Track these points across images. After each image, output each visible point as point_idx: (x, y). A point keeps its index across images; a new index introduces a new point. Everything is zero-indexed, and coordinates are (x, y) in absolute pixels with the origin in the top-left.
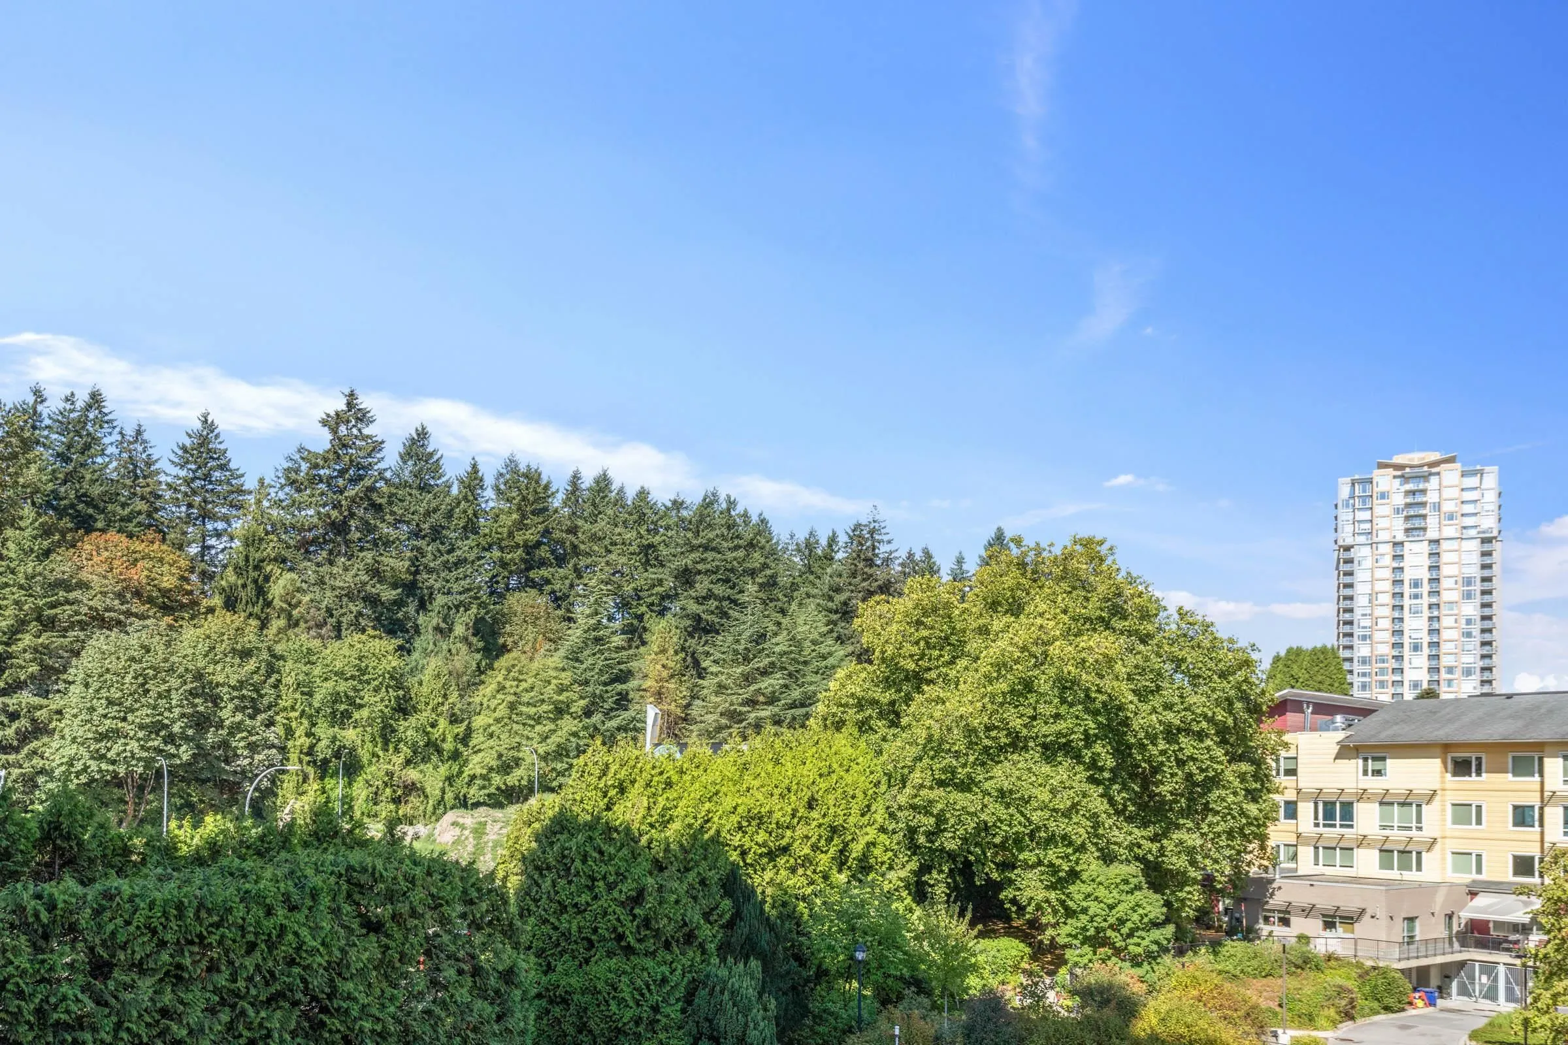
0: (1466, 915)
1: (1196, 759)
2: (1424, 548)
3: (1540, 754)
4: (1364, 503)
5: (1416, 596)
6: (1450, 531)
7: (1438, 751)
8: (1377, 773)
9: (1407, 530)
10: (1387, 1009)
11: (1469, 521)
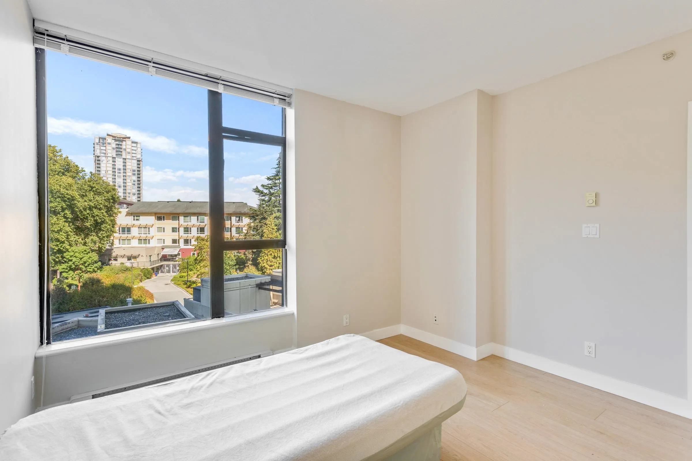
0: (162, 254)
1: (99, 216)
2: (122, 160)
3: (178, 216)
4: (103, 144)
5: (119, 173)
6: (129, 157)
7: (154, 215)
8: (138, 220)
9: (116, 155)
10: (148, 278)
11: (134, 155)
